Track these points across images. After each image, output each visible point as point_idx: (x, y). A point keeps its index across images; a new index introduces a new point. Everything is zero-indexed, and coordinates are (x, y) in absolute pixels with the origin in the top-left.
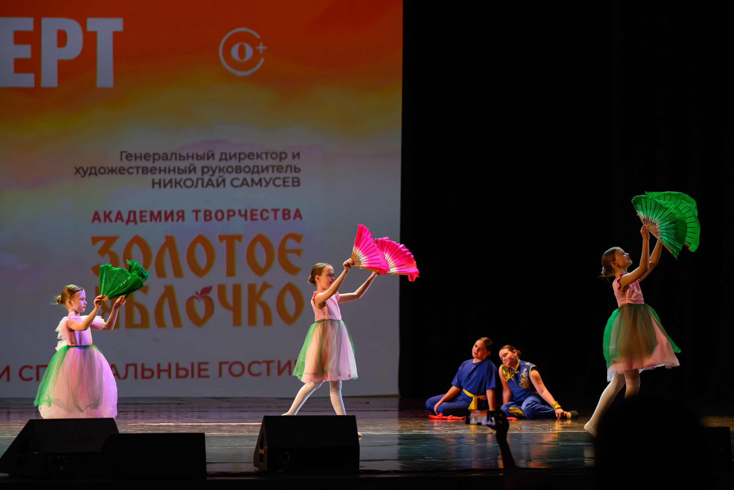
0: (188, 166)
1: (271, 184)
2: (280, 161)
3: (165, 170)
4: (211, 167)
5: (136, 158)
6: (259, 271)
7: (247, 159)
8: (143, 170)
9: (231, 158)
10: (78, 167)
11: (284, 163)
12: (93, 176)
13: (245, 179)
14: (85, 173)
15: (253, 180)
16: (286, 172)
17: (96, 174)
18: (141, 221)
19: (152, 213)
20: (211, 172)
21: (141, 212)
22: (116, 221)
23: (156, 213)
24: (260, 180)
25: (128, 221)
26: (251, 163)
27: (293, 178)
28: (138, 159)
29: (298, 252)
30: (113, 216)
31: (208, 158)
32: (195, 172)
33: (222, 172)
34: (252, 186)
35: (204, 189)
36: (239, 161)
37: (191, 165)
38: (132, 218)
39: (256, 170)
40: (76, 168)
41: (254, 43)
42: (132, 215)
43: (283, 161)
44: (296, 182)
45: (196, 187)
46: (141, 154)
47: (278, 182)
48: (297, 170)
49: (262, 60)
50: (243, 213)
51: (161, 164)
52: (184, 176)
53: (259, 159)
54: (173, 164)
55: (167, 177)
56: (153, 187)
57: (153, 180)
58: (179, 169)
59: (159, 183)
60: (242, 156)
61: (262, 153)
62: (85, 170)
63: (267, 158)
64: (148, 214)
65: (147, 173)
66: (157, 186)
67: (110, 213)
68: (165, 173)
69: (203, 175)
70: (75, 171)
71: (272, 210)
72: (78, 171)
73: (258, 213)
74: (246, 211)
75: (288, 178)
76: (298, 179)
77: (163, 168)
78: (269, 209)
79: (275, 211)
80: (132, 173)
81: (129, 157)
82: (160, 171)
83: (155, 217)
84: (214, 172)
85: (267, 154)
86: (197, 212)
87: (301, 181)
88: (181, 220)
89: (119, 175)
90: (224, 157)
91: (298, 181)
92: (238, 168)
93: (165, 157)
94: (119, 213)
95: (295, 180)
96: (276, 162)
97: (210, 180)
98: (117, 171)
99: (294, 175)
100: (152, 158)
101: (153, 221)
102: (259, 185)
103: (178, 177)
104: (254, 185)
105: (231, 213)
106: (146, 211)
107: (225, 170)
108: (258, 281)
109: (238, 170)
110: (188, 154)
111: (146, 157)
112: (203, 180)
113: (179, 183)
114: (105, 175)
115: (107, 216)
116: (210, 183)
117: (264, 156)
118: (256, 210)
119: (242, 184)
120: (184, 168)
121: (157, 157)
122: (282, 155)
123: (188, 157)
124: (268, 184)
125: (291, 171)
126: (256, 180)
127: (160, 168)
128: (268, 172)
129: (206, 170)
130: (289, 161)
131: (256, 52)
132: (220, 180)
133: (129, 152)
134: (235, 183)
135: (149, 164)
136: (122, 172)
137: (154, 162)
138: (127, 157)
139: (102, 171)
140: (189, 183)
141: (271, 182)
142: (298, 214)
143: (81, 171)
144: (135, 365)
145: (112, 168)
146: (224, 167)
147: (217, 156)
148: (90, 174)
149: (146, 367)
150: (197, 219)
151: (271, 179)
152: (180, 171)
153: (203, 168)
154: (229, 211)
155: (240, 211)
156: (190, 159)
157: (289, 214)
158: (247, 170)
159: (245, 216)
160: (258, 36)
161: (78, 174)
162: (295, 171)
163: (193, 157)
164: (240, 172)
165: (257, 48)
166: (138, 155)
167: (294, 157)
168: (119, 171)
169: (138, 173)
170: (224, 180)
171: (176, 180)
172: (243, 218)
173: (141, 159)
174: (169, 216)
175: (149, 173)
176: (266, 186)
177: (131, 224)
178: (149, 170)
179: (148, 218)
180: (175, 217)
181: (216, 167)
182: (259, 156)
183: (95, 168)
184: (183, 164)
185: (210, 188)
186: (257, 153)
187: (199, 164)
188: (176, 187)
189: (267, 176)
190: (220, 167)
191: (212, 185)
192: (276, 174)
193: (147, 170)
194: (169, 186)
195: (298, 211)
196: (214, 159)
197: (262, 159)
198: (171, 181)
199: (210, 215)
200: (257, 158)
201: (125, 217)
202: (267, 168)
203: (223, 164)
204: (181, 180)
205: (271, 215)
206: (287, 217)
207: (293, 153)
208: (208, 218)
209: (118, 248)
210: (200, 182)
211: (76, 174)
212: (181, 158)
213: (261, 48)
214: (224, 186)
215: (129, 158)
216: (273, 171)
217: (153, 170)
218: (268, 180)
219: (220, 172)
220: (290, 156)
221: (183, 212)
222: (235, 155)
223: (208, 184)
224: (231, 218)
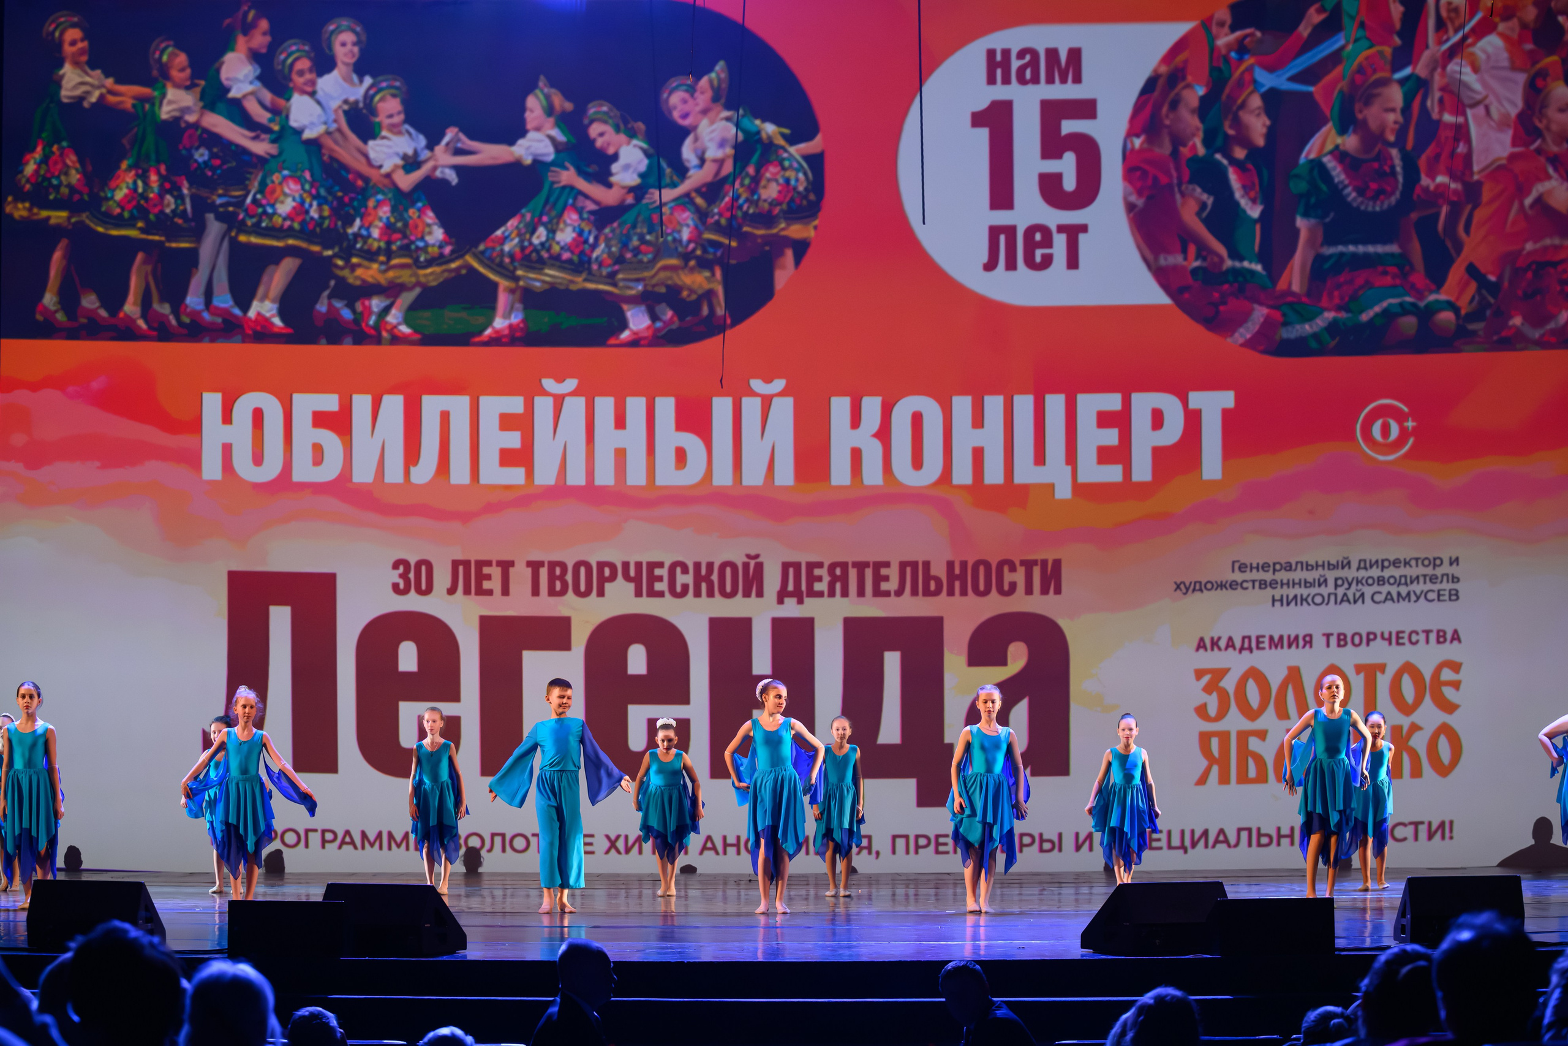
0: (1317, 577)
1: (1422, 598)
2: (1434, 568)
3: (1288, 584)
4: (1347, 579)
5: (1251, 568)
6: (1406, 709)
7: (1392, 568)
8: (1260, 584)
9: (1371, 566)
10: (1178, 582)
11: (1439, 572)
12: (1198, 594)
13: (1389, 593)
14: (1187, 589)
15: (1399, 594)
16: (1441, 582)
17: (1201, 590)
18: (1258, 648)
19: (1271, 638)
20: (1346, 585)
21: (1258, 638)
22: (1226, 649)
23: (1276, 639)
24: (1409, 594)
25: (1242, 649)
26: (1397, 573)
27: (1450, 590)
28: (1254, 571)
29: (1456, 685)
30: (1223, 643)
31: (1343, 568)
32: (1326, 586)
33: (1360, 585)
34: (1398, 601)
35: (1338, 606)
36: (1382, 570)
37: (1321, 576)
38: (1246, 645)
39: (1403, 580)
40: (1176, 583)
41: (1400, 418)
42: (1246, 641)
43: (1437, 569)
44: (1454, 595)
45: (1327, 604)
46: (1258, 564)
47: (1431, 596)
48: (1455, 580)
49: (1411, 441)
50: (1386, 636)
51: (1283, 576)
52: (1313, 591)
53: (1408, 566)
54: (1298, 575)
55: (1292, 592)
56: (1273, 605)
57: (1273, 597)
58: (1306, 582)
59: (1281, 600)
60: (1386, 564)
61: (1411, 560)
62: (1187, 584)
63: (1417, 566)
64: (1266, 640)
65: (1266, 588)
66: (1278, 604)
67: (1219, 638)
68: (1289, 587)
69: (1336, 589)
70: (1175, 586)
71: (1424, 631)
72: (1178, 587)
73: (1406, 635)
74: (1390, 634)
75: (1444, 590)
76: (1457, 591)
77: (1285, 581)
78: (1419, 630)
79: (1427, 632)
80: (1246, 589)
81: (1243, 568)
82: (1282, 584)
83: (1276, 643)
84: (1350, 585)
85: (1417, 559)
86: (1328, 636)
87: (1460, 594)
88: (1308, 646)
89: (1230, 591)
90: (1362, 565)
91: (1457, 595)
92: (1381, 579)
93: (1288, 567)
94: (1230, 639)
95: (1453, 592)
96: (1429, 571)
97: (1345, 595)
98: (1228, 585)
99: (1451, 586)
100: (1271, 569)
101: (1273, 647)
102: (1407, 600)
103: (1305, 592)
104: (1401, 600)
105: (1372, 637)
106: (1263, 636)
107: (1364, 581)
108: (1405, 722)
109: (1381, 581)
110: (1317, 562)
111: (1265, 567)
112: (1336, 595)
113: (1306, 600)
114: (1213, 592)
115: (1215, 643)
116: (1345, 599)
117: (1413, 563)
118: (1403, 632)
119: (1386, 599)
120: (1311, 581)
121: (1278, 567)
122: (1436, 562)
123: (1317, 566)
124: (1418, 598)
125: (1448, 581)
126: (1404, 594)
127: (1282, 581)
128: (1418, 583)
129: (1340, 582)
130: (1445, 569)
131: (1403, 431)
132: (1358, 594)
133: (1242, 561)
134: (1377, 598)
135: (1268, 576)
136: (1234, 587)
137: (1274, 573)
138: (1239, 568)
139: (1209, 586)
140: (1318, 600)
141: (1423, 596)
142: (1456, 637)
143: (1182, 586)
144: (1249, 830)
145: (1222, 582)
146: (1363, 578)
147: (1354, 565)
148: (1194, 590)
149: (1263, 831)
150: (1328, 645)
151: (1422, 592)
152: (1307, 584)
153: (1336, 580)
154: (1368, 634)
155: (1382, 634)
156: (1320, 569)
157: (1444, 636)
158: (1392, 581)
159: (1389, 640)
160: (1406, 409)
161: (1178, 591)
162: (1453, 582)
163: (1323, 566)
164: (1384, 584)
165: (1406, 424)
166: (1255, 565)
167: (1451, 564)
168: (1231, 586)
169: (1254, 587)
170: (1362, 595)
171: (1302, 596)
172: (1386, 643)
173: (1258, 570)
174: (1293, 642)
175: (1269, 589)
176: (1415, 601)
177: (1245, 653)
178: (1268, 584)
179: (1266, 645)
180: (1301, 643)
181: (1353, 579)
182: (1407, 563)
183: (1200, 583)
184: (1310, 576)
185: (1345, 604)
186: (1405, 560)
187: (1331, 576)
188: (1302, 604)
189: (1418, 588)
190: (1357, 578)
191: (1348, 601)
192: (1429, 586)
193: (1265, 583)
194: (1293, 603)
195: (1456, 632)
196: (1350, 568)
197: (1411, 566)
198: (1295, 597)
199: (1345, 639)
200: (1405, 566)
201: (1238, 644)
202: (1418, 577)
203: (1362, 574)
204: (1309, 595)
205: (1422, 637)
206: (1441, 639)
207: (1451, 558)
208: (1342, 643)
209: (1229, 683)
210: (1332, 598)
211: (1176, 590)
212: (1308, 567)
213: (1410, 424)
214: (1363, 602)
215: (1243, 570)
216: (1425, 582)
217: (1273, 584)
218: (1418, 593)
219: (1357, 585)
220: (1446, 562)
221: (1310, 636)
222: (1377, 562)
223: (1342, 601)
224: (1372, 643)
